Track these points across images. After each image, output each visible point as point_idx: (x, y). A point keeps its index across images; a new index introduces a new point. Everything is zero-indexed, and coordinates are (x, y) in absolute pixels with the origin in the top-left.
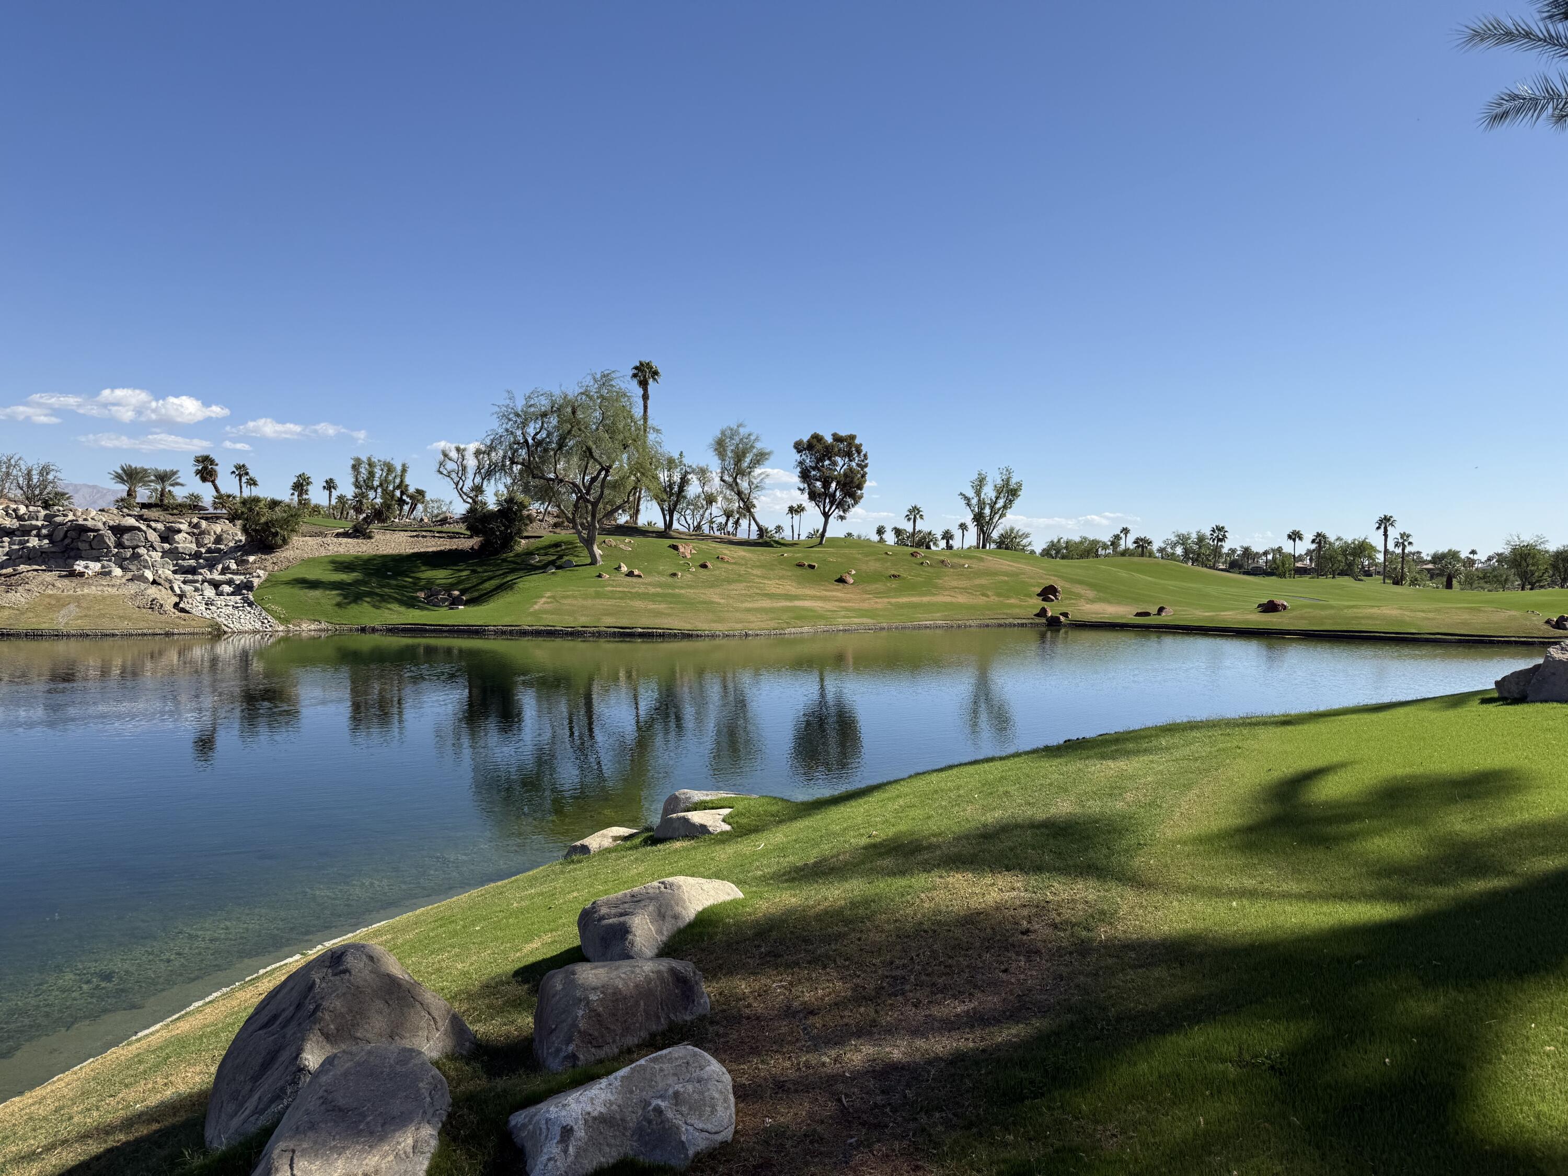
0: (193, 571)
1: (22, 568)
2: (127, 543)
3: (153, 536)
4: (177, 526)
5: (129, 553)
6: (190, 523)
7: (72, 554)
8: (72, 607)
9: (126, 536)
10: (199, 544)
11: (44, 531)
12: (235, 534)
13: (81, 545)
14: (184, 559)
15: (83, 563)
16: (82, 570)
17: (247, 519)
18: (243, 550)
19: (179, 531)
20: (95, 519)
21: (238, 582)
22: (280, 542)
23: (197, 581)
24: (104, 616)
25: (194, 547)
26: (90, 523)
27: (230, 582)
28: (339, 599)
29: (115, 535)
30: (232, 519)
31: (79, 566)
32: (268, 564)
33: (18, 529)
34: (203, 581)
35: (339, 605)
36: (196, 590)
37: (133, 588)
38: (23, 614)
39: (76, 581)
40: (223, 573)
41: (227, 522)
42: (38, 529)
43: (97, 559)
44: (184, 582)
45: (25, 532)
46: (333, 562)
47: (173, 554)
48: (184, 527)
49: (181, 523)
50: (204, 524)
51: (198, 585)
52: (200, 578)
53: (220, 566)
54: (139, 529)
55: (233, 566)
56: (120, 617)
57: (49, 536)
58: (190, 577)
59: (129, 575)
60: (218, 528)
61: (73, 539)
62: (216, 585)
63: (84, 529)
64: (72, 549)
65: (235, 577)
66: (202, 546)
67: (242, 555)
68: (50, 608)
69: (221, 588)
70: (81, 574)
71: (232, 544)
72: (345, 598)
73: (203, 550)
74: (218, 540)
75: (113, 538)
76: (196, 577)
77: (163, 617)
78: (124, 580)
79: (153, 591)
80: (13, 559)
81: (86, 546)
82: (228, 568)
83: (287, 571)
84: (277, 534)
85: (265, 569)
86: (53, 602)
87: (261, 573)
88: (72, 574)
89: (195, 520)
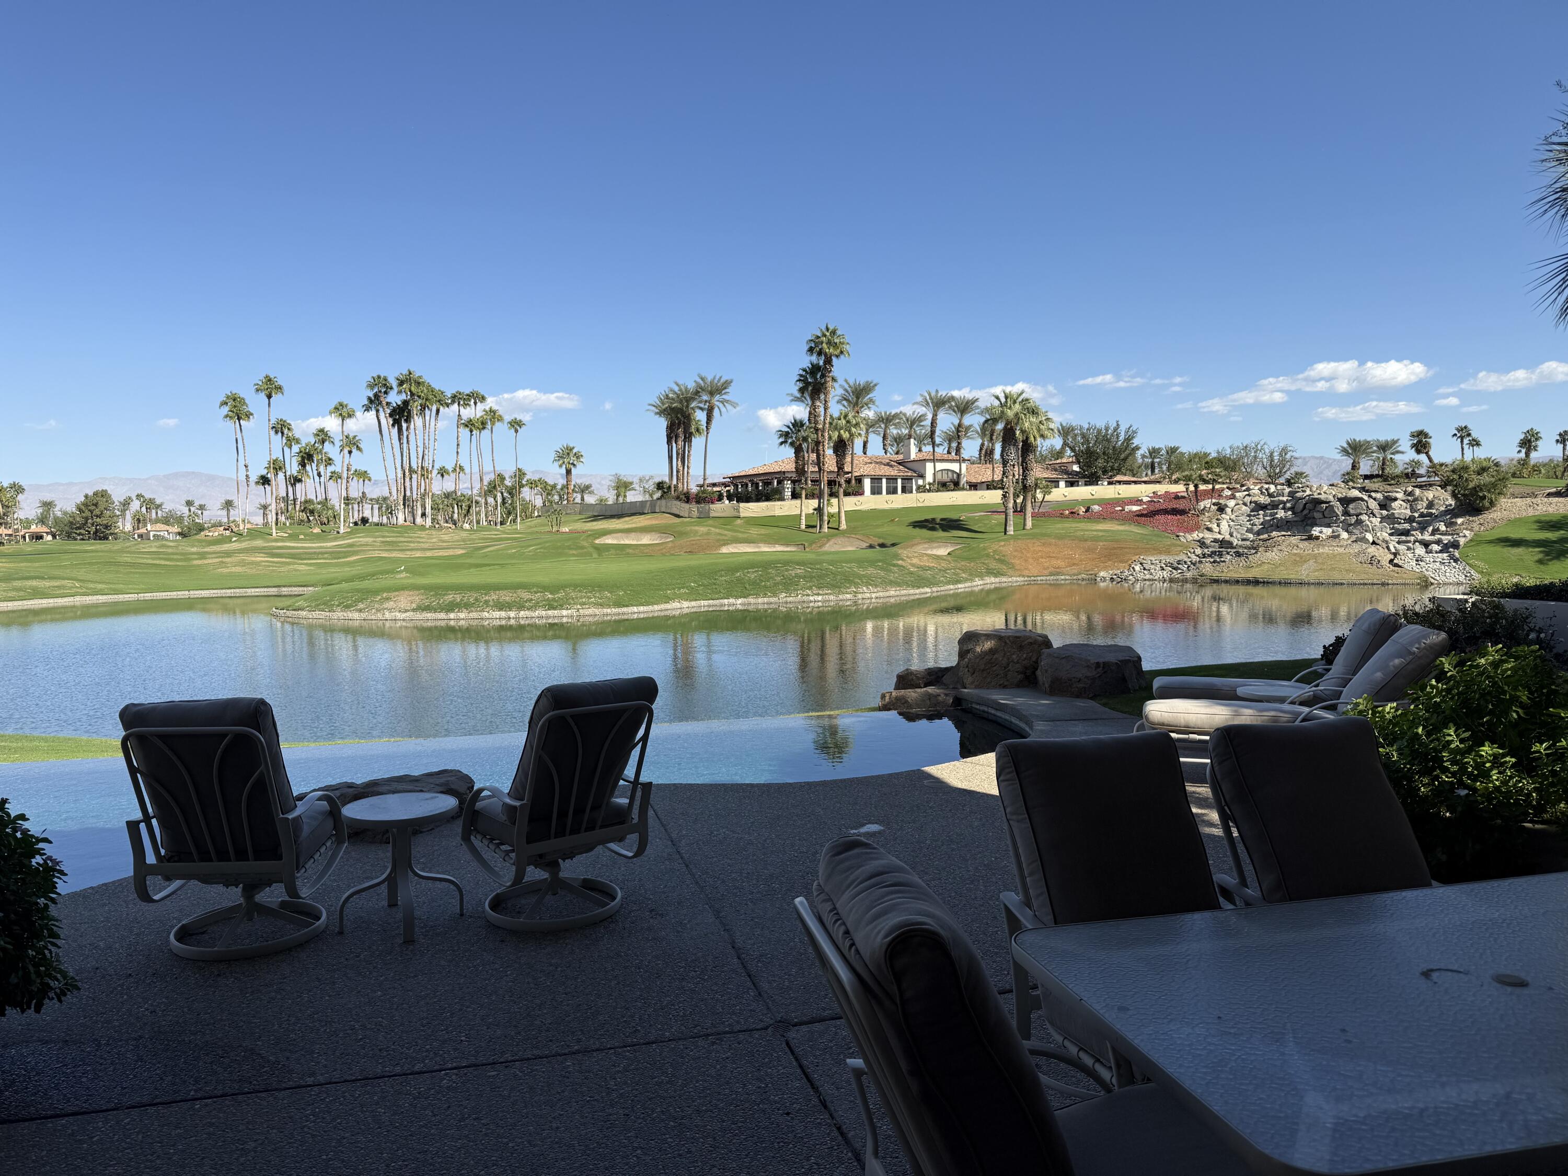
0: (1406, 533)
1: (1274, 534)
2: (1352, 512)
3: (1373, 505)
4: (1394, 495)
5: (1353, 520)
6: (1405, 492)
7: (1309, 522)
8: (1311, 562)
9: (1351, 506)
10: (1413, 510)
11: (1288, 505)
12: (1445, 499)
13: (1317, 515)
14: (1400, 523)
15: (1318, 529)
16: (1318, 534)
17: (1456, 486)
18: (1453, 513)
19: (1396, 499)
20: (1328, 494)
21: (1446, 542)
22: (1487, 504)
23: (1409, 542)
24: (1334, 569)
25: (1408, 512)
26: (1323, 497)
27: (1438, 542)
28: (1541, 556)
29: (1343, 505)
30: (1444, 486)
31: (1316, 531)
32: (1475, 525)
33: (1269, 504)
34: (1415, 542)
35: (1540, 562)
36: (1409, 549)
37: (1357, 547)
38: (1277, 567)
39: (1313, 543)
40: (1433, 534)
41: (1439, 488)
42: (1284, 503)
43: (1329, 526)
44: (1399, 543)
45: (1274, 506)
46: (1539, 522)
47: (1390, 519)
48: (1400, 495)
49: (1397, 492)
50: (1417, 492)
51: (1410, 545)
52: (1412, 538)
53: (1431, 529)
54: (1362, 500)
55: (1443, 528)
56: (1347, 570)
57: (1292, 509)
58: (1404, 538)
59: (1354, 538)
60: (1430, 495)
61: (1310, 510)
62: (1426, 544)
63: (1319, 502)
64: (1310, 518)
65: (1443, 537)
66: (1416, 511)
67: (1451, 518)
68: (1295, 563)
69: (1430, 547)
70: (1317, 538)
71: (1442, 509)
72: (1547, 555)
73: (1416, 515)
74: (1431, 505)
75: (1341, 508)
76: (1408, 538)
77: (1380, 571)
78: (1349, 542)
79: (1372, 550)
80: (1267, 527)
81: (1321, 516)
82: (1438, 529)
83: (1492, 531)
84: (1484, 497)
85: (1471, 530)
86: (1298, 559)
87: (1467, 533)
88: (1311, 538)
89: (1410, 489)
